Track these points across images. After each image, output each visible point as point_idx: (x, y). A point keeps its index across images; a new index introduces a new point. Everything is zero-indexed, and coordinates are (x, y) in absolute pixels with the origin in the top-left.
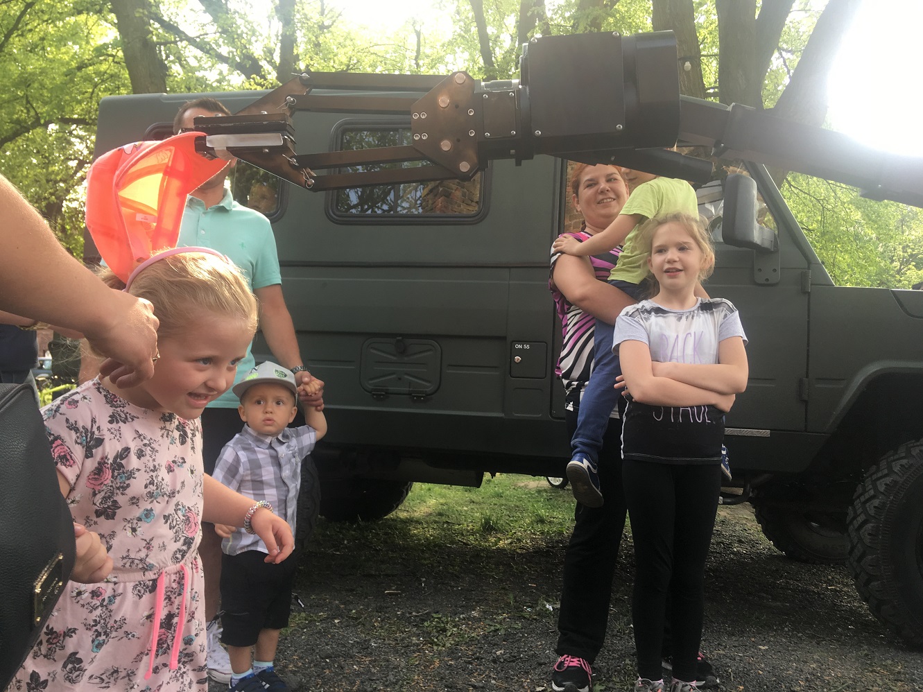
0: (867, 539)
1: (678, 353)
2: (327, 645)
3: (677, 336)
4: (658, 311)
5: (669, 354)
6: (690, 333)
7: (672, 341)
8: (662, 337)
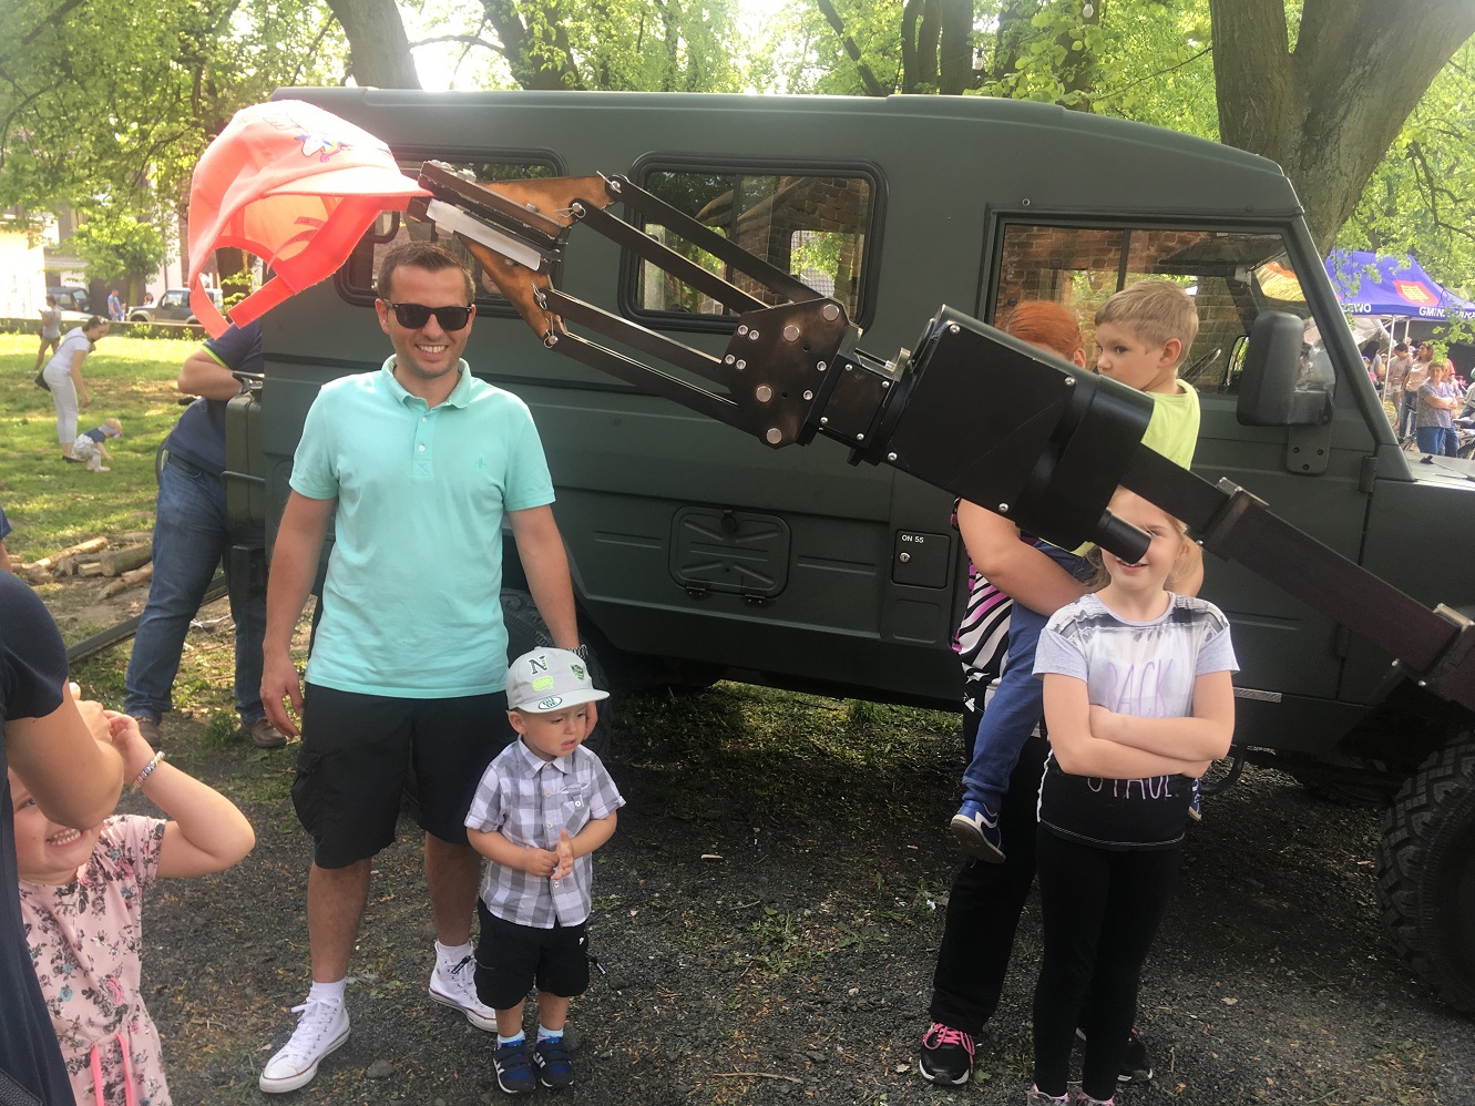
0: (1405, 867)
1: (1131, 694)
2: (620, 960)
3: (1132, 668)
4: (1107, 621)
5: (1118, 696)
6: (1152, 663)
7: (1123, 674)
8: (1109, 666)
